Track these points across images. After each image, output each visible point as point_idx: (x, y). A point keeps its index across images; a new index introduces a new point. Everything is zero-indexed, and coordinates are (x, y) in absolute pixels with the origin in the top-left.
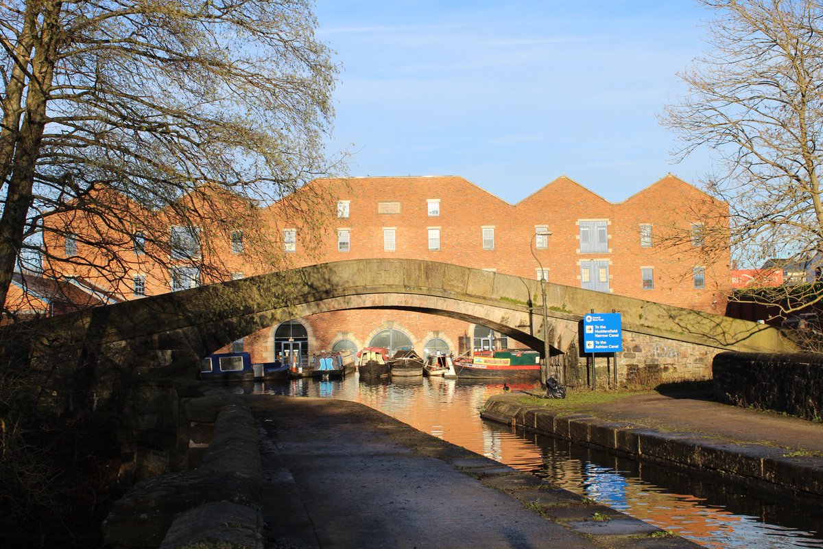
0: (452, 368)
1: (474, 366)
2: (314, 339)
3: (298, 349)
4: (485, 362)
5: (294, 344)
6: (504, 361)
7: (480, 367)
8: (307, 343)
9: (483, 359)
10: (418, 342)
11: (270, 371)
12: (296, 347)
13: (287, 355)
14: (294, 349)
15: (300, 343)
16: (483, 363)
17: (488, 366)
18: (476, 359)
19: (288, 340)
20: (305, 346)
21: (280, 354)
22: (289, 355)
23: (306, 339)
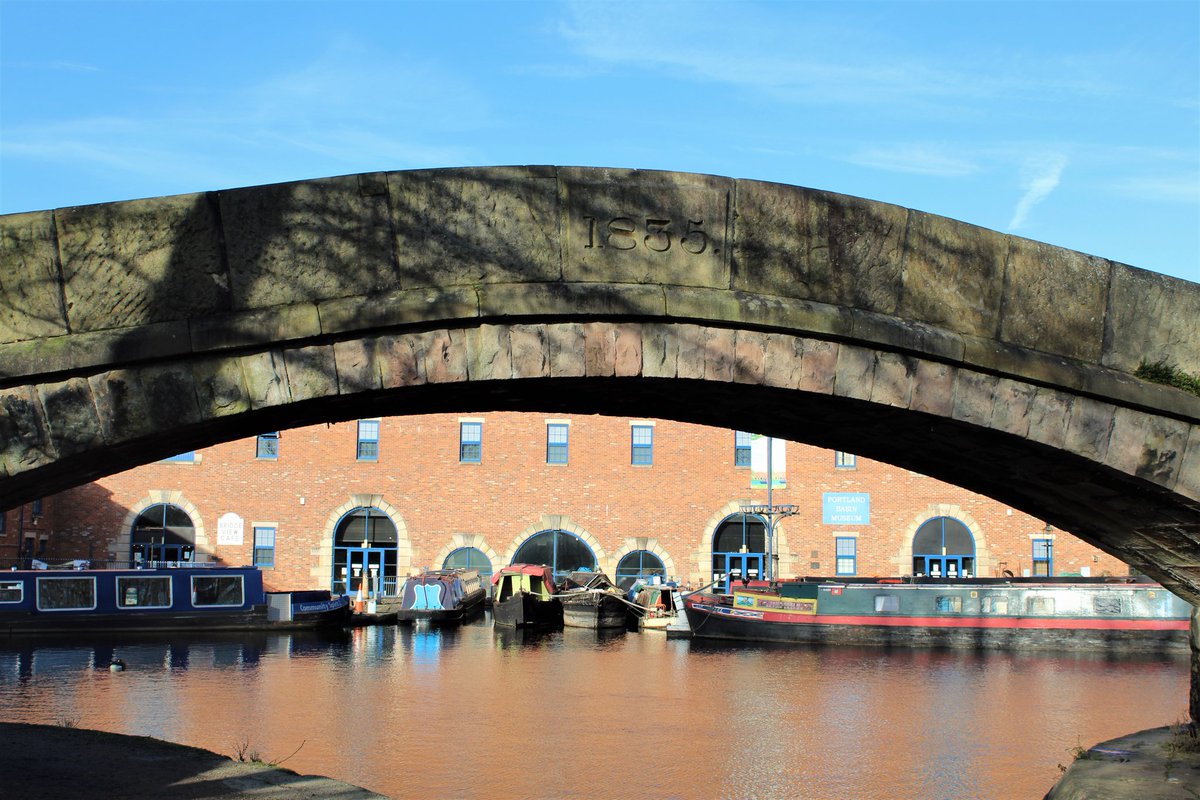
0: (682, 614)
1: (733, 613)
2: (408, 544)
3: (378, 562)
4: (761, 604)
5: (370, 554)
6: (802, 604)
7: (748, 615)
8: (395, 552)
9: (754, 598)
10: (607, 558)
11: (306, 609)
12: (374, 558)
13: (357, 574)
14: (370, 563)
15: (382, 551)
16: (755, 608)
17: (767, 614)
18: (739, 598)
19: (359, 545)
20: (392, 557)
21: (344, 571)
22: (361, 573)
23: (395, 545)
